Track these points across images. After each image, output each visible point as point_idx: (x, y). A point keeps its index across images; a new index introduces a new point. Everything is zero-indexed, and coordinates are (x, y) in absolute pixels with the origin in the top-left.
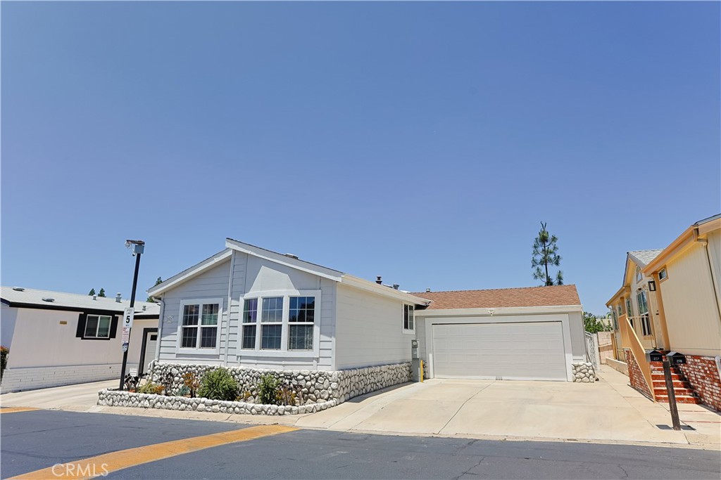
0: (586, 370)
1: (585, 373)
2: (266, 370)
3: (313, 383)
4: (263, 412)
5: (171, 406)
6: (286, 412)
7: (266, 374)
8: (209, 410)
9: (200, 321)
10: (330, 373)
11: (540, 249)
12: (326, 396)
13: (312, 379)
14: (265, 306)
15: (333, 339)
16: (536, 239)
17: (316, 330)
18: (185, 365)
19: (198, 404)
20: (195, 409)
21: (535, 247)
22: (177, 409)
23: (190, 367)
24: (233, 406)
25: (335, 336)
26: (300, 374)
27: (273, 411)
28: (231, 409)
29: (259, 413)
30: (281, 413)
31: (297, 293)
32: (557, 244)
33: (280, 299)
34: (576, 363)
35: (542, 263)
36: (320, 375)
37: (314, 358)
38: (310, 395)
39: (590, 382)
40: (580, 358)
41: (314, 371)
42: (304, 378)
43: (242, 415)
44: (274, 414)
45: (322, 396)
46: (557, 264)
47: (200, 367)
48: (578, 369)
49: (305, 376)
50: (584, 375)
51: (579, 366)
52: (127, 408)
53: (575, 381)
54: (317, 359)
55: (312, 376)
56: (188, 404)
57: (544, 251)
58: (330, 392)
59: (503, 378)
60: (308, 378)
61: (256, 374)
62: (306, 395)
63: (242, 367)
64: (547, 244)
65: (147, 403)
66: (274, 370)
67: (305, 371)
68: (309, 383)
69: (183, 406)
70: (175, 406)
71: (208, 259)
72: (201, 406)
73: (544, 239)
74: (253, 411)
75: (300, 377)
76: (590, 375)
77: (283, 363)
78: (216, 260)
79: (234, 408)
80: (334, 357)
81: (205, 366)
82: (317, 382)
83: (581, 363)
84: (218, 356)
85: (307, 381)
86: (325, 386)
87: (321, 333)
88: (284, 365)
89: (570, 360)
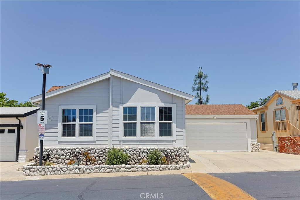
0: (257, 146)
1: (257, 148)
2: (149, 148)
3: (176, 153)
4: (168, 169)
5: (99, 171)
6: (180, 168)
7: (149, 150)
8: (130, 171)
9: (77, 120)
10: (185, 148)
11: (198, 81)
12: (183, 160)
13: (174, 151)
14: (142, 112)
15: (184, 130)
16: (196, 76)
17: (174, 126)
18: (69, 148)
19: (120, 168)
20: (118, 171)
21: (195, 80)
22: (104, 172)
23: (74, 149)
24: (147, 167)
25: (185, 129)
26: (168, 149)
27: (174, 168)
28: (145, 169)
29: (164, 169)
30: (178, 168)
31: (163, 105)
32: (208, 79)
33: (153, 108)
34: (253, 143)
35: (198, 89)
36: (179, 149)
37: (173, 141)
38: (174, 160)
39: (259, 151)
40: (255, 140)
41: (176, 147)
42: (170, 151)
43: (153, 172)
44: (174, 169)
45: (181, 160)
46: (206, 91)
47: (83, 148)
48: (254, 146)
49: (171, 150)
50: (256, 148)
51: (254, 144)
52: (60, 175)
53: (252, 151)
54: (175, 141)
55: (175, 150)
56: (113, 169)
57: (200, 83)
58: (186, 158)
59: (217, 151)
60: (172, 151)
61: (142, 150)
62: (172, 160)
63: (127, 147)
64: (201, 79)
65: (77, 171)
66: (154, 148)
67: (171, 147)
68: (173, 154)
69: (108, 170)
70: (102, 170)
71: (86, 80)
72: (122, 169)
73: (200, 76)
74: (161, 169)
75: (169, 151)
76: (259, 148)
77: (157, 143)
78: (93, 81)
79: (147, 169)
80: (185, 140)
81: (87, 148)
82: (177, 153)
83: (255, 143)
84: (95, 142)
85: (172, 153)
86: (182, 155)
87: (176, 127)
88: (157, 145)
89: (250, 141)
